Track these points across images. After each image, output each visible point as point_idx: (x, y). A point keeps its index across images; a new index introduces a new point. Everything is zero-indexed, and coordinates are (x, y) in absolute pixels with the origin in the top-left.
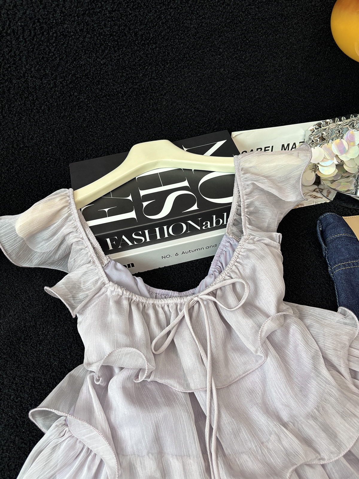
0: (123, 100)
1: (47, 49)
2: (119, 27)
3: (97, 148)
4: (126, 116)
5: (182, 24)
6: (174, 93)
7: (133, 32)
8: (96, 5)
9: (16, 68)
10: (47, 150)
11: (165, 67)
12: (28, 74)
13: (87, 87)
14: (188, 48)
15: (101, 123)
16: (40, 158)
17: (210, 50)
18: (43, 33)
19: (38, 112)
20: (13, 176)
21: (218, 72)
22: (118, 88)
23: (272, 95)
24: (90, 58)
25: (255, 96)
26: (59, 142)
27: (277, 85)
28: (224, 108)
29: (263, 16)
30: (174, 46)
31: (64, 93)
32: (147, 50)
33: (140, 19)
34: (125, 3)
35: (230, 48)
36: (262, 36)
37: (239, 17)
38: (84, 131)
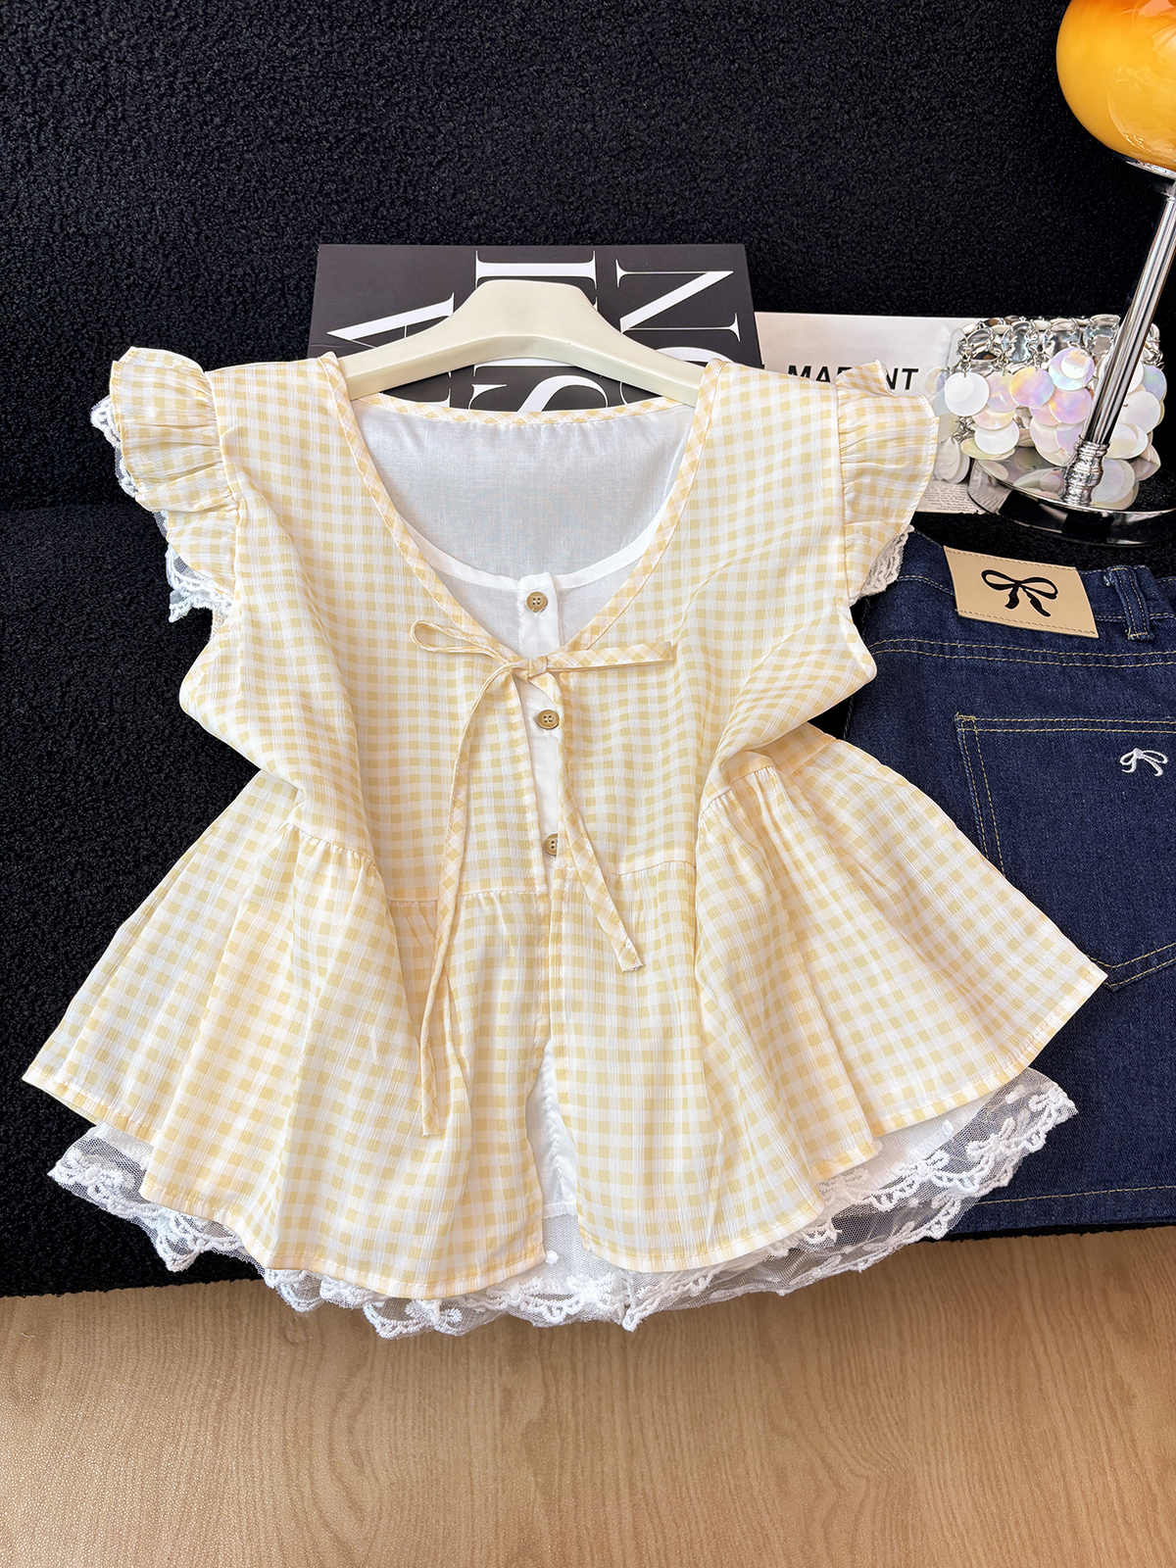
0: (332, 159)
3: (257, 276)
4: (338, 203)
6: (462, 166)
9: (84, 33)
10: (130, 254)
11: (442, 92)
12: (111, 52)
13: (246, 107)
14: (502, 54)
15: (274, 209)
16: (111, 270)
17: (558, 70)
19: (123, 152)
20: (41, 306)
21: (577, 130)
22: (323, 124)
23: (720, 220)
24: (261, 39)
25: (673, 214)
26: (161, 238)
27: (733, 196)
28: (589, 229)
29: (699, 7)
30: (470, 43)
31: (189, 115)
32: (401, 42)
35: (610, 73)
36: (695, 58)
38: (229, 222)
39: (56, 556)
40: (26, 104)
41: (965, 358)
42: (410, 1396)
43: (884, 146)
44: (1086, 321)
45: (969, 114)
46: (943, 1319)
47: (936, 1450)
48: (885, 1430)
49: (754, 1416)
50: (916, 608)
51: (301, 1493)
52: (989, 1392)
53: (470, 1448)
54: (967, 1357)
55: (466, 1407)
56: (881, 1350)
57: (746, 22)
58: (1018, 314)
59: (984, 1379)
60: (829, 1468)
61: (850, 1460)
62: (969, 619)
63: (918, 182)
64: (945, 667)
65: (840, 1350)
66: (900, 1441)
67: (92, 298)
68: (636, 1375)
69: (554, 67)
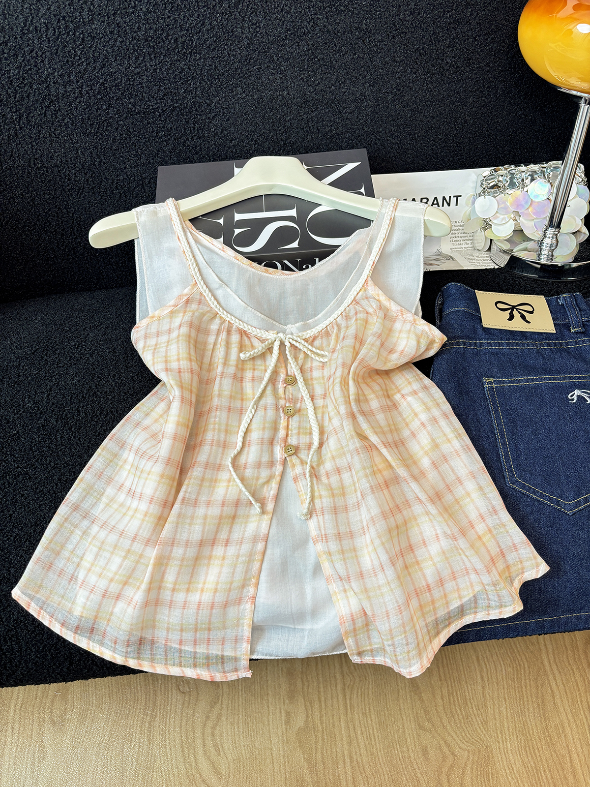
0: (161, 121)
1: (73, 52)
2: (155, 31)
3: (130, 179)
4: (166, 141)
5: (232, 32)
6: (225, 118)
7: (172, 38)
8: (129, 5)
9: (37, 71)
10: (68, 174)
11: (212, 83)
12: (50, 79)
13: (117, 99)
14: (240, 62)
15: (135, 147)
16: (60, 183)
17: (268, 66)
18: (68, 33)
19: (60, 126)
20: (28, 203)
21: (280, 95)
22: (156, 104)
24: (121, 66)
25: (331, 131)
26: (83, 166)
27: (360, 119)
29: (335, 29)
30: (223, 58)
32: (190, 61)
33: (180, 23)
34: (163, 4)
35: (294, 66)
36: (336, 54)
37: (303, 28)
38: (114, 155)
39: (43, 325)
40: (12, 107)
41: (484, 189)
42: (241, 717)
43: (435, 87)
44: (545, 165)
45: (477, 68)
46: (504, 670)
47: (502, 735)
48: (476, 726)
49: (410, 721)
50: (461, 325)
51: (191, 765)
52: (528, 705)
53: (271, 741)
54: (516, 688)
55: (268, 721)
56: (473, 686)
57: (360, 34)
58: (510, 164)
59: (525, 699)
60: (448, 746)
61: (459, 742)
62: (489, 328)
63: (454, 104)
64: (477, 353)
65: (452, 687)
66: (484, 731)
67: (52, 197)
68: (350, 703)
69: (266, 65)
